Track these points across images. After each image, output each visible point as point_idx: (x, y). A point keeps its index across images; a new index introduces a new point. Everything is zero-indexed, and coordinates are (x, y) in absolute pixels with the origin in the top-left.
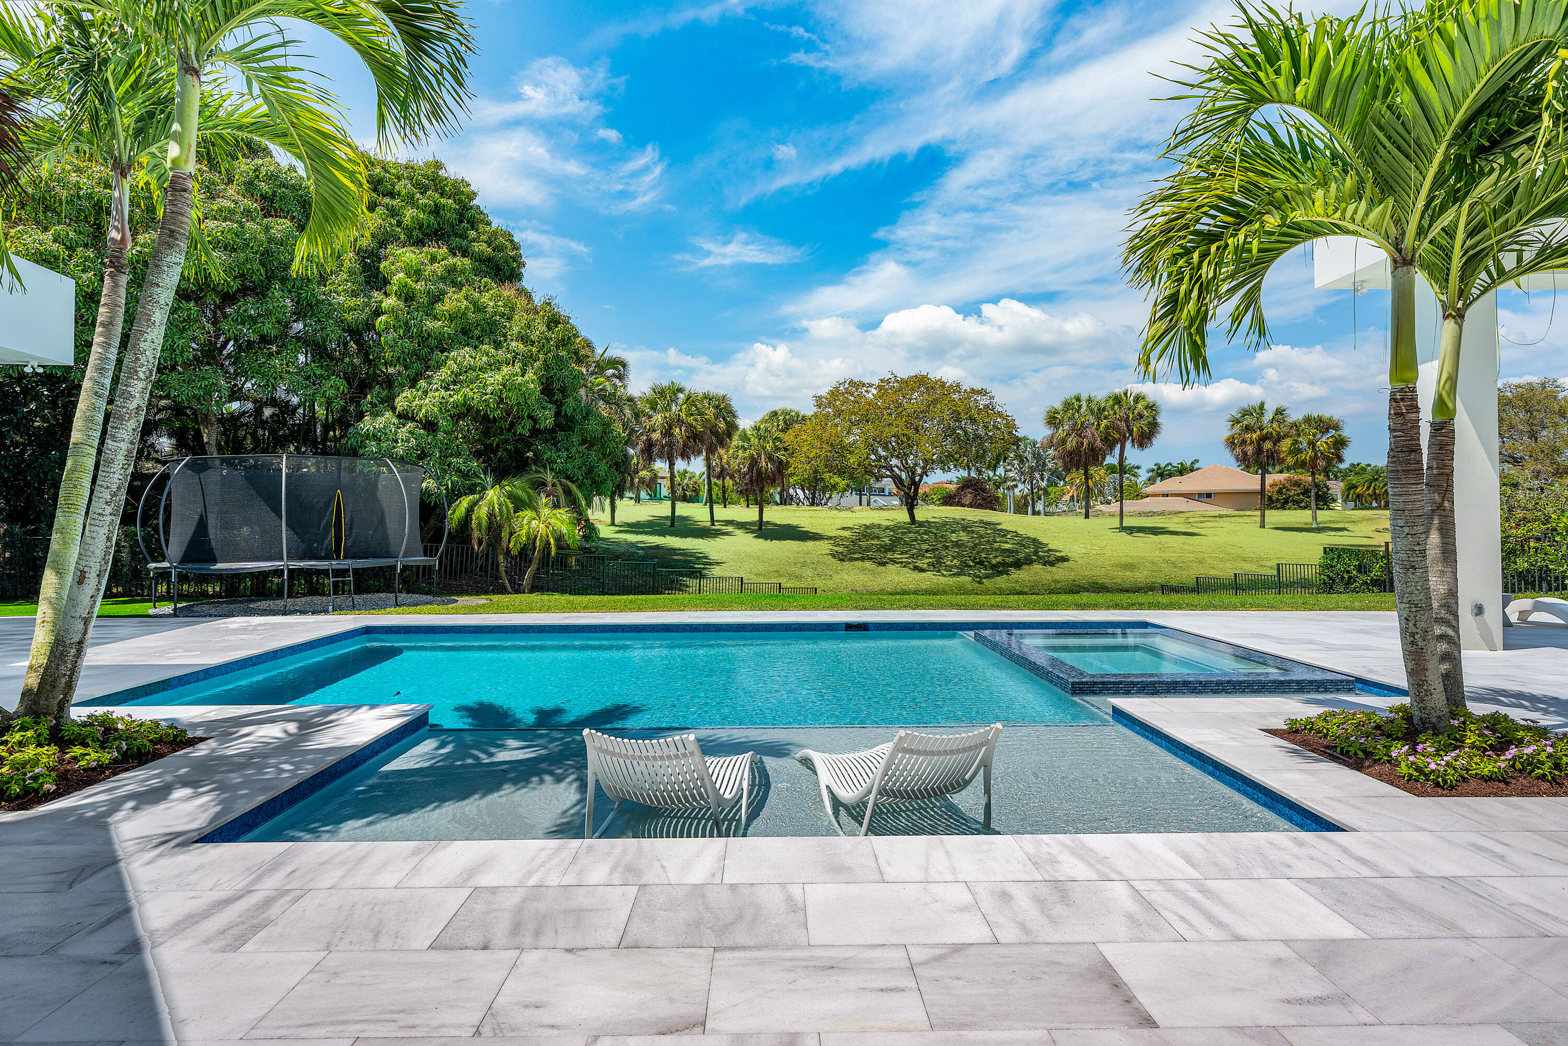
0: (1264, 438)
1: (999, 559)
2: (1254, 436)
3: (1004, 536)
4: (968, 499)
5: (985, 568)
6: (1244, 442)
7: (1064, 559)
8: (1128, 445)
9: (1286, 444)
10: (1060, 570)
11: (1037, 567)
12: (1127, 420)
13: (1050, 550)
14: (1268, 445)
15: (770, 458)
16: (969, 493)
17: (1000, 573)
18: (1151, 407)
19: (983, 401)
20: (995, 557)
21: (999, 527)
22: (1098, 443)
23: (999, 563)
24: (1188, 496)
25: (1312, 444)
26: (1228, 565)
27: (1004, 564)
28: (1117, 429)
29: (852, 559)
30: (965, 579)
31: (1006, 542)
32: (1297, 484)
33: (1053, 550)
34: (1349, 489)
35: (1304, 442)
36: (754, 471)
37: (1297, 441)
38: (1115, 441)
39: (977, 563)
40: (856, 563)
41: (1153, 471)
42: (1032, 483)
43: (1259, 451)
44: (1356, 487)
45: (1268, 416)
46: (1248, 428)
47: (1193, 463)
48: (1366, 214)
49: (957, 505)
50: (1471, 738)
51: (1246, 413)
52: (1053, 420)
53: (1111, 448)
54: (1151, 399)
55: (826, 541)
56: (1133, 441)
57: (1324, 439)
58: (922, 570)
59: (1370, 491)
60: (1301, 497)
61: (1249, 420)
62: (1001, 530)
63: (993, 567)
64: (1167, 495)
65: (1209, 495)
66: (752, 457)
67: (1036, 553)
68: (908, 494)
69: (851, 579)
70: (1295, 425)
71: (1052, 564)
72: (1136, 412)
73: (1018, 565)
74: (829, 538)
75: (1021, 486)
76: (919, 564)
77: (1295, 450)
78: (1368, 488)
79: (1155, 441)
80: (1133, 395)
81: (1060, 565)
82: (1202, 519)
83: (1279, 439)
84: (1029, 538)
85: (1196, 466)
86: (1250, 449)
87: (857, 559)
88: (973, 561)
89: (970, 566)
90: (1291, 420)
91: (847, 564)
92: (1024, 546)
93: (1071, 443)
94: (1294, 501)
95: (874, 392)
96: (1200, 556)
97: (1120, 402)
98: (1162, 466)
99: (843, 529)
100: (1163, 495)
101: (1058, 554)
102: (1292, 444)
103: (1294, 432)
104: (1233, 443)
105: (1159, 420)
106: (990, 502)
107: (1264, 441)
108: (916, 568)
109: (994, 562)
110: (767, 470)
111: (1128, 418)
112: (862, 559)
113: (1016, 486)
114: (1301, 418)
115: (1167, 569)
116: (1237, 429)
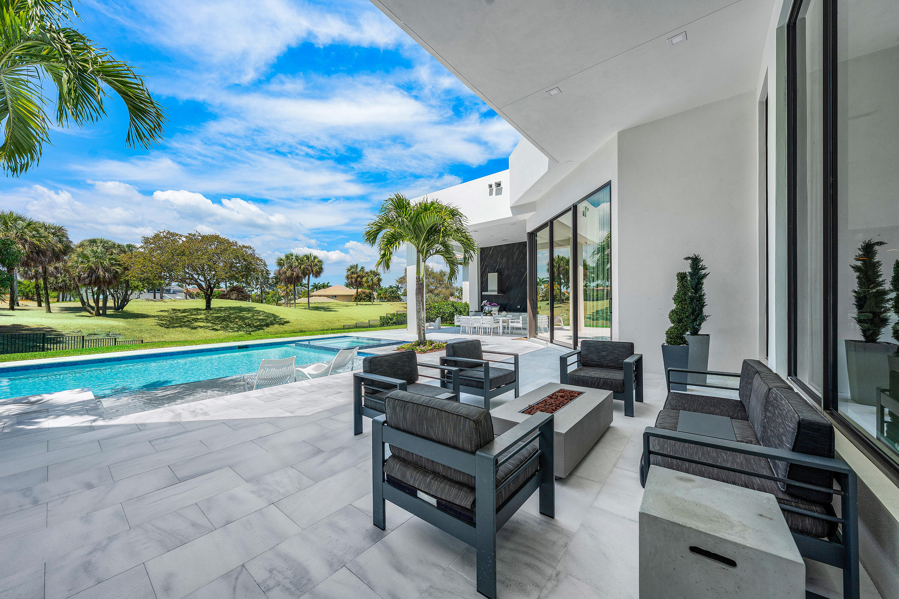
0: (358, 277)
1: (258, 323)
2: (355, 276)
3: (258, 313)
4: (234, 296)
5: (251, 327)
6: (352, 278)
7: (288, 322)
8: (311, 275)
9: (364, 279)
10: (287, 327)
11: (276, 326)
12: (311, 266)
13: (281, 319)
14: (359, 279)
15: (106, 270)
16: (235, 293)
17: (260, 329)
18: (320, 261)
19: (250, 252)
20: (256, 322)
21: (255, 309)
22: (300, 275)
23: (258, 325)
24: (328, 296)
25: (372, 279)
26: (348, 321)
27: (260, 325)
28: (307, 269)
29: (174, 327)
30: (240, 333)
31: (260, 316)
32: (364, 293)
33: (282, 319)
34: (379, 295)
35: (370, 279)
36: (94, 276)
37: (368, 279)
38: (307, 274)
39: (247, 325)
40: (177, 329)
41: (313, 286)
42: (261, 289)
43: (356, 281)
44: (381, 294)
45: (359, 269)
46: (353, 273)
47: (328, 284)
48: (414, 241)
49: (228, 299)
50: (428, 344)
51: (352, 267)
52: (280, 263)
53: (305, 276)
54: (320, 258)
55: (152, 318)
56: (313, 274)
57: (375, 279)
58: (217, 330)
59: (384, 296)
60: (365, 297)
61: (353, 270)
62: (256, 311)
63: (255, 327)
64: (320, 296)
65: (335, 296)
66: (91, 268)
67: (275, 320)
68: (207, 293)
69: (176, 337)
70: (367, 273)
71: (283, 324)
72: (315, 263)
73: (267, 325)
74: (154, 317)
75: (256, 291)
76: (215, 327)
77: (367, 282)
78: (384, 295)
79: (321, 275)
80: (313, 256)
81: (286, 324)
82: (337, 305)
83: (362, 278)
84: (270, 314)
85: (329, 285)
86: (353, 280)
87: (177, 327)
88: (245, 325)
89: (243, 327)
90: (366, 271)
91: (171, 330)
92: (268, 317)
93: (289, 273)
94: (363, 299)
95: (184, 239)
96: (338, 319)
97: (309, 259)
98: (316, 284)
99: (162, 311)
100: (319, 296)
101: (285, 320)
102: (367, 279)
103: (367, 275)
104: (348, 278)
105: (323, 267)
106: (245, 297)
107: (358, 278)
108: (214, 329)
109: (256, 324)
110: (104, 277)
111: (311, 265)
112: (181, 327)
113: (253, 290)
114: (369, 271)
115: (328, 324)
116: (349, 273)
